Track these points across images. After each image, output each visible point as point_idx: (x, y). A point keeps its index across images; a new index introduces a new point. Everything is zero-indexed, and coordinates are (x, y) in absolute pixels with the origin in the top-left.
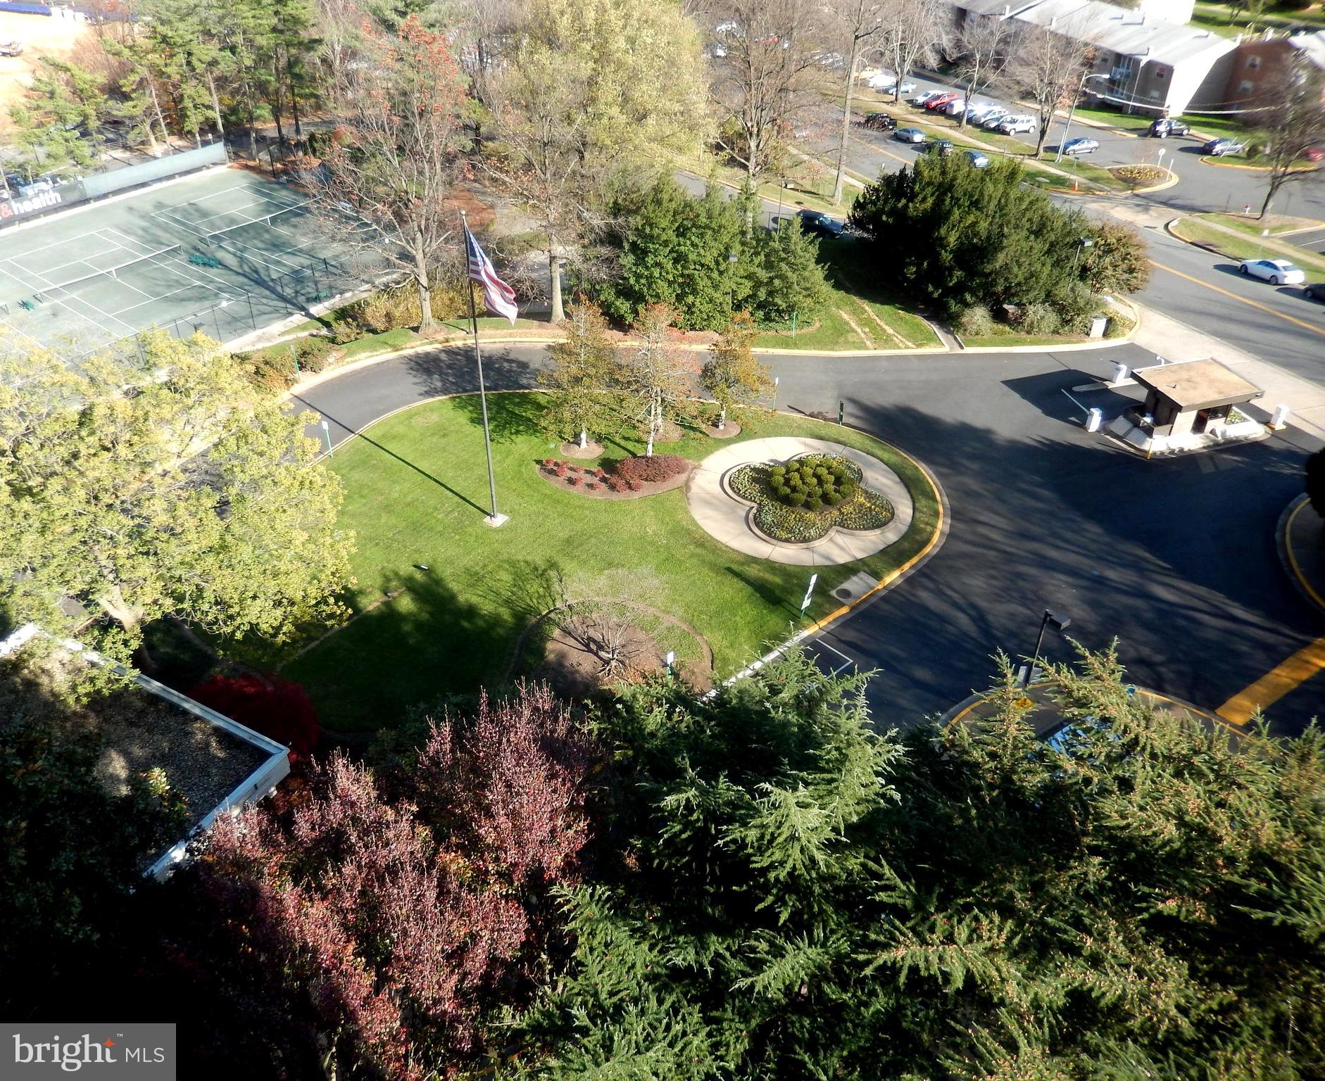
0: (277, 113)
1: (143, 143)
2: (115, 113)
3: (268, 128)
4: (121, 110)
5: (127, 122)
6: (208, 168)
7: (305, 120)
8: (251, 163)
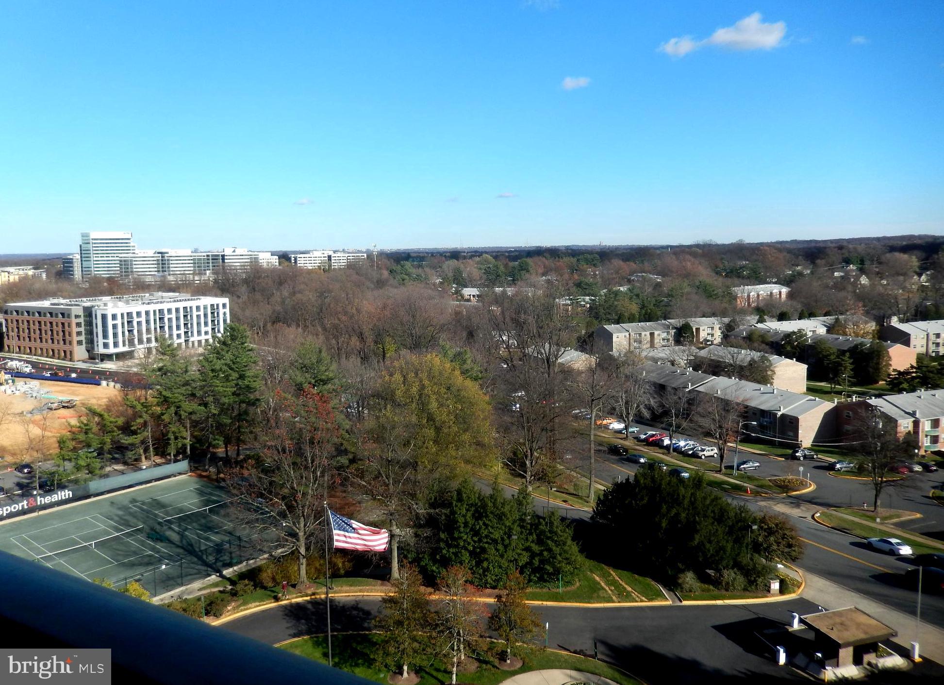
0: (227, 442)
1: (136, 460)
2: (123, 441)
3: (221, 451)
4: (126, 440)
5: (130, 447)
6: (175, 476)
7: (245, 447)
8: (204, 474)
